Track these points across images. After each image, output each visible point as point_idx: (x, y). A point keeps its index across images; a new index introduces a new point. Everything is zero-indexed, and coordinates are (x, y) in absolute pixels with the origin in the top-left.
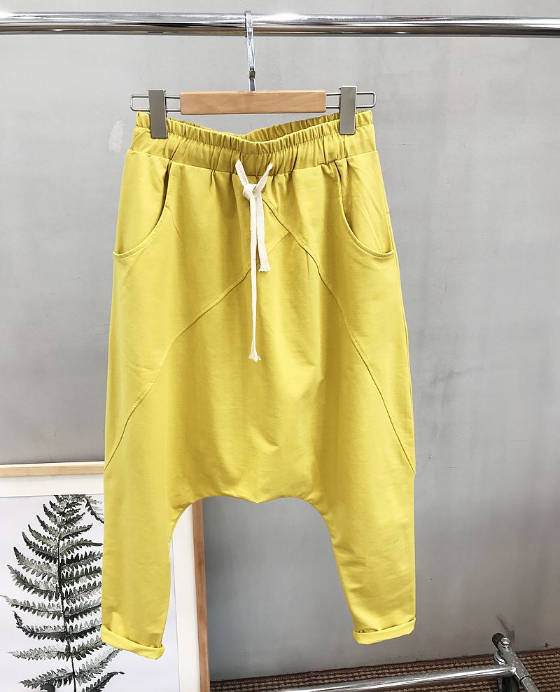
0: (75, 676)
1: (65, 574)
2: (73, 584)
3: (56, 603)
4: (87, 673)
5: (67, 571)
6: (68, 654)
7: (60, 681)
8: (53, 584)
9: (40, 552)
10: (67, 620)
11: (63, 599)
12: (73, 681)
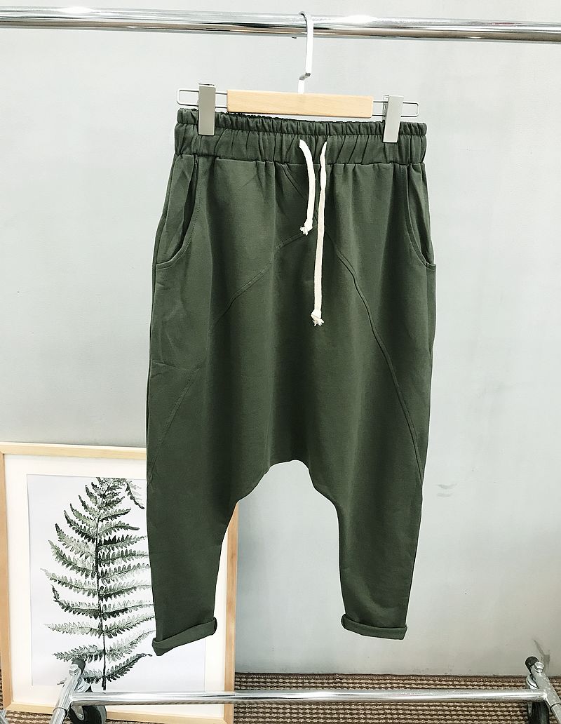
0: (105, 654)
1: (101, 555)
2: (109, 564)
3: (91, 581)
4: (117, 652)
5: (104, 551)
6: (101, 631)
7: (91, 656)
8: (90, 563)
9: (80, 532)
10: (101, 598)
11: (98, 577)
12: (103, 658)
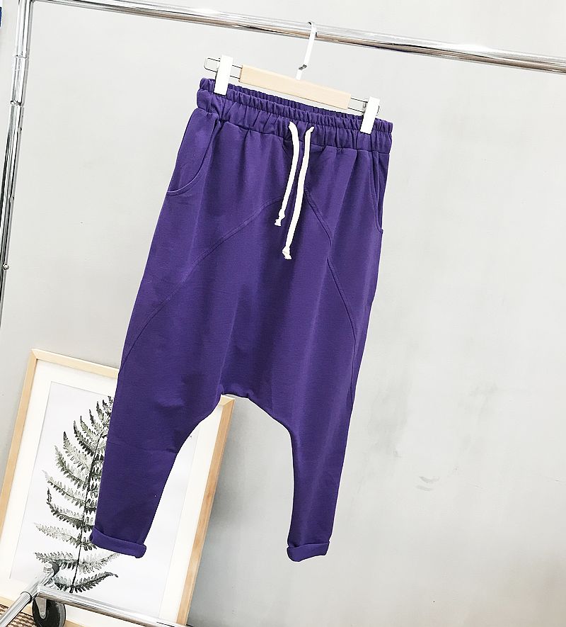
0: (78, 564)
1: (96, 469)
3: (82, 492)
4: (89, 566)
6: (79, 542)
7: (66, 564)
8: (84, 475)
9: (83, 443)
10: (86, 510)
11: (88, 490)
12: (75, 568)
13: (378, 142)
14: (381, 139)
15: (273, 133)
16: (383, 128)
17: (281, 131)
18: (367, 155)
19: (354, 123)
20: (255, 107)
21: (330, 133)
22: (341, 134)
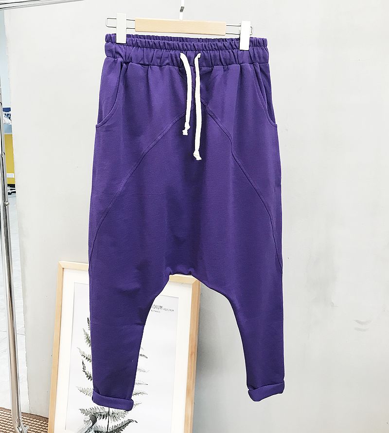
0: (109, 415)
4: (116, 416)
7: (101, 415)
12: (108, 418)
13: (257, 55)
14: (258, 53)
15: (168, 64)
16: (259, 45)
17: (175, 62)
18: (249, 67)
19: (233, 44)
20: (151, 47)
21: (215, 56)
22: (225, 54)
